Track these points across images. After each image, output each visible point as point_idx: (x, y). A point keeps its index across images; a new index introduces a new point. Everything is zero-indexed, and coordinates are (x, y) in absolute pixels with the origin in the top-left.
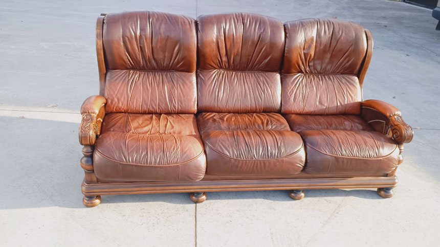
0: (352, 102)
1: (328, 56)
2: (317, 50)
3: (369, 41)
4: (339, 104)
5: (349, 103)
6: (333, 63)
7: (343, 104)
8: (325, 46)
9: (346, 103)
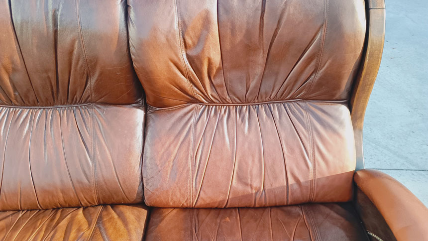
0: (327, 175)
1: (261, 59)
2: (228, 46)
3: (372, 11)
4: (291, 181)
5: (318, 176)
6: (277, 74)
7: (302, 180)
8: (248, 34)
9: (311, 177)
